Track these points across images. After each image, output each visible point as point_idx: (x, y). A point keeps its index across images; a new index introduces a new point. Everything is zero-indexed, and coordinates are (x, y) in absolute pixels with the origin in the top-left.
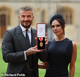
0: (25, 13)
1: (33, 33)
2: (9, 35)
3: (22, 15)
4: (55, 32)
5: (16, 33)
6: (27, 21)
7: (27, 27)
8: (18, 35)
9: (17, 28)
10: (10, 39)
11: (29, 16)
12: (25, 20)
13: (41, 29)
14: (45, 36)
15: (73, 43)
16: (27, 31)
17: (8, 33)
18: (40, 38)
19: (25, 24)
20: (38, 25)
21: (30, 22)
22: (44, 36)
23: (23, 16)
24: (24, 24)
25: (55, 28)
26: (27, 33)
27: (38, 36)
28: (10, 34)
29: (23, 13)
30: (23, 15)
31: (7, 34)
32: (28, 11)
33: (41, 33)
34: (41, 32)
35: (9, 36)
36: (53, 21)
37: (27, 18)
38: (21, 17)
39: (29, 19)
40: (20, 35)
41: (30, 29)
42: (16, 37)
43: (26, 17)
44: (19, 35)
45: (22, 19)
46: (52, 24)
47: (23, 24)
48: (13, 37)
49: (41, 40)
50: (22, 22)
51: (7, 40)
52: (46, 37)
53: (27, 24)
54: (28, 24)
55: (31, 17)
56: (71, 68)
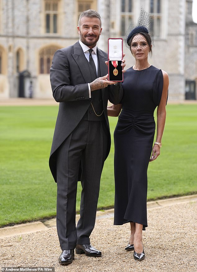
0: (90, 21)
1: (100, 55)
2: (63, 57)
3: (84, 25)
4: (137, 54)
5: (73, 55)
6: (91, 35)
7: (91, 45)
8: (76, 58)
9: (74, 47)
10: (65, 63)
11: (95, 27)
12: (89, 33)
13: (115, 47)
14: (122, 58)
15: (164, 73)
16: (91, 51)
17: (61, 54)
18: (114, 62)
19: (89, 39)
20: (110, 40)
21: (97, 38)
22: (120, 60)
23: (86, 27)
24: (87, 39)
25: (139, 47)
26: (90, 55)
27: (111, 59)
28: (64, 55)
29: (86, 21)
30: (86, 24)
31: (59, 56)
32: (94, 19)
33: (116, 54)
34: (115, 52)
35: (63, 59)
36: (134, 36)
37: (93, 30)
38: (81, 27)
39: (96, 31)
40: (80, 57)
41: (95, 49)
42: (73, 61)
43: (91, 28)
44: (78, 57)
45: (84, 31)
46: (133, 40)
47: (85, 40)
48: (69, 60)
49: (115, 66)
50: (84, 36)
51: (60, 66)
52: (123, 61)
53: (91, 40)
54: (94, 41)
55: (99, 29)
56: (161, 113)
